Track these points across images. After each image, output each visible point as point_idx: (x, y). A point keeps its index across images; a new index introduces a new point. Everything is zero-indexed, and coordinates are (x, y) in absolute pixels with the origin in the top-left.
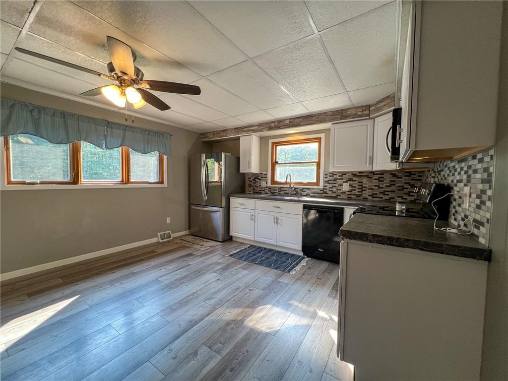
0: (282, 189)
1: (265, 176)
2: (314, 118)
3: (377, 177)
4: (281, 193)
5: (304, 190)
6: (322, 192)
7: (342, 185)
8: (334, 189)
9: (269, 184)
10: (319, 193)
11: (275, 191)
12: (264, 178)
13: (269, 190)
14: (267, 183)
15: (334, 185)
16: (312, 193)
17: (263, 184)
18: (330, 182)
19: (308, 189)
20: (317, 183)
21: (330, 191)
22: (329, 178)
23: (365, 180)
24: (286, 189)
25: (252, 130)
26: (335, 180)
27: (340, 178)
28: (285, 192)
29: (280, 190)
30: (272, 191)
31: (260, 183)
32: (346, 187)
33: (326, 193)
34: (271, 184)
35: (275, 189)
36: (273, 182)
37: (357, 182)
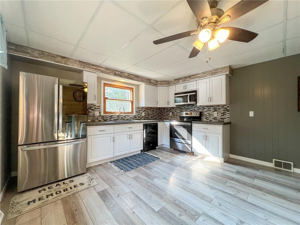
0: (112, 117)
1: (98, 107)
2: (139, 78)
3: (152, 110)
4: (111, 119)
5: (126, 117)
6: (134, 117)
7: (142, 113)
8: (139, 115)
9: (102, 114)
10: (133, 118)
11: (107, 119)
12: (97, 109)
13: (103, 118)
14: (100, 113)
15: (139, 113)
16: (130, 118)
17: (97, 114)
18: (137, 112)
19: (128, 116)
20: (132, 112)
21: (138, 116)
22: (137, 110)
23: (149, 111)
24: (115, 117)
25: (100, 70)
26: (139, 111)
27: (141, 110)
28: (115, 118)
29: (110, 118)
30: (104, 119)
31: (94, 113)
32: (143, 114)
33: (136, 118)
34: (104, 114)
35: (107, 117)
36: (105, 112)
37: (147, 112)
